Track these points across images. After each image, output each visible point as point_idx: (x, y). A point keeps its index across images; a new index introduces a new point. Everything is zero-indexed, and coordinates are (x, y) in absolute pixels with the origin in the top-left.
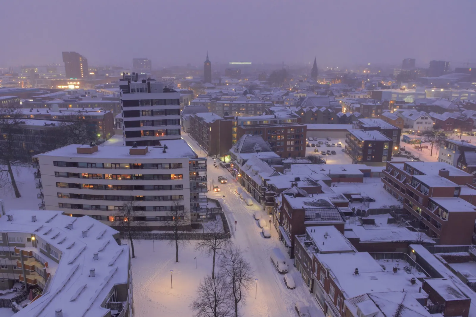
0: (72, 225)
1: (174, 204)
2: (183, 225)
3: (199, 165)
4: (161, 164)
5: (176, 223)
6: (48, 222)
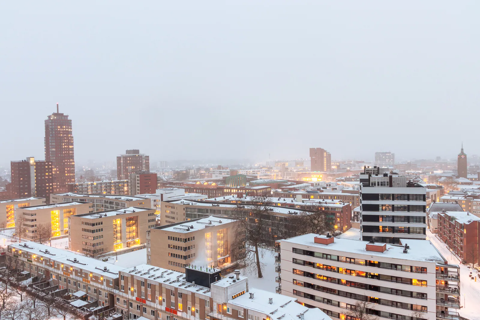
0: (303, 314)
1: (415, 315)
6: (282, 307)
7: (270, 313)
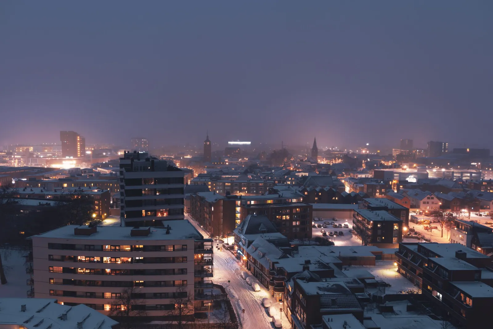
0: (66, 314)
1: (179, 290)
2: (189, 314)
3: (204, 247)
4: (165, 246)
5: (180, 312)
6: (39, 312)
7: (24, 322)
